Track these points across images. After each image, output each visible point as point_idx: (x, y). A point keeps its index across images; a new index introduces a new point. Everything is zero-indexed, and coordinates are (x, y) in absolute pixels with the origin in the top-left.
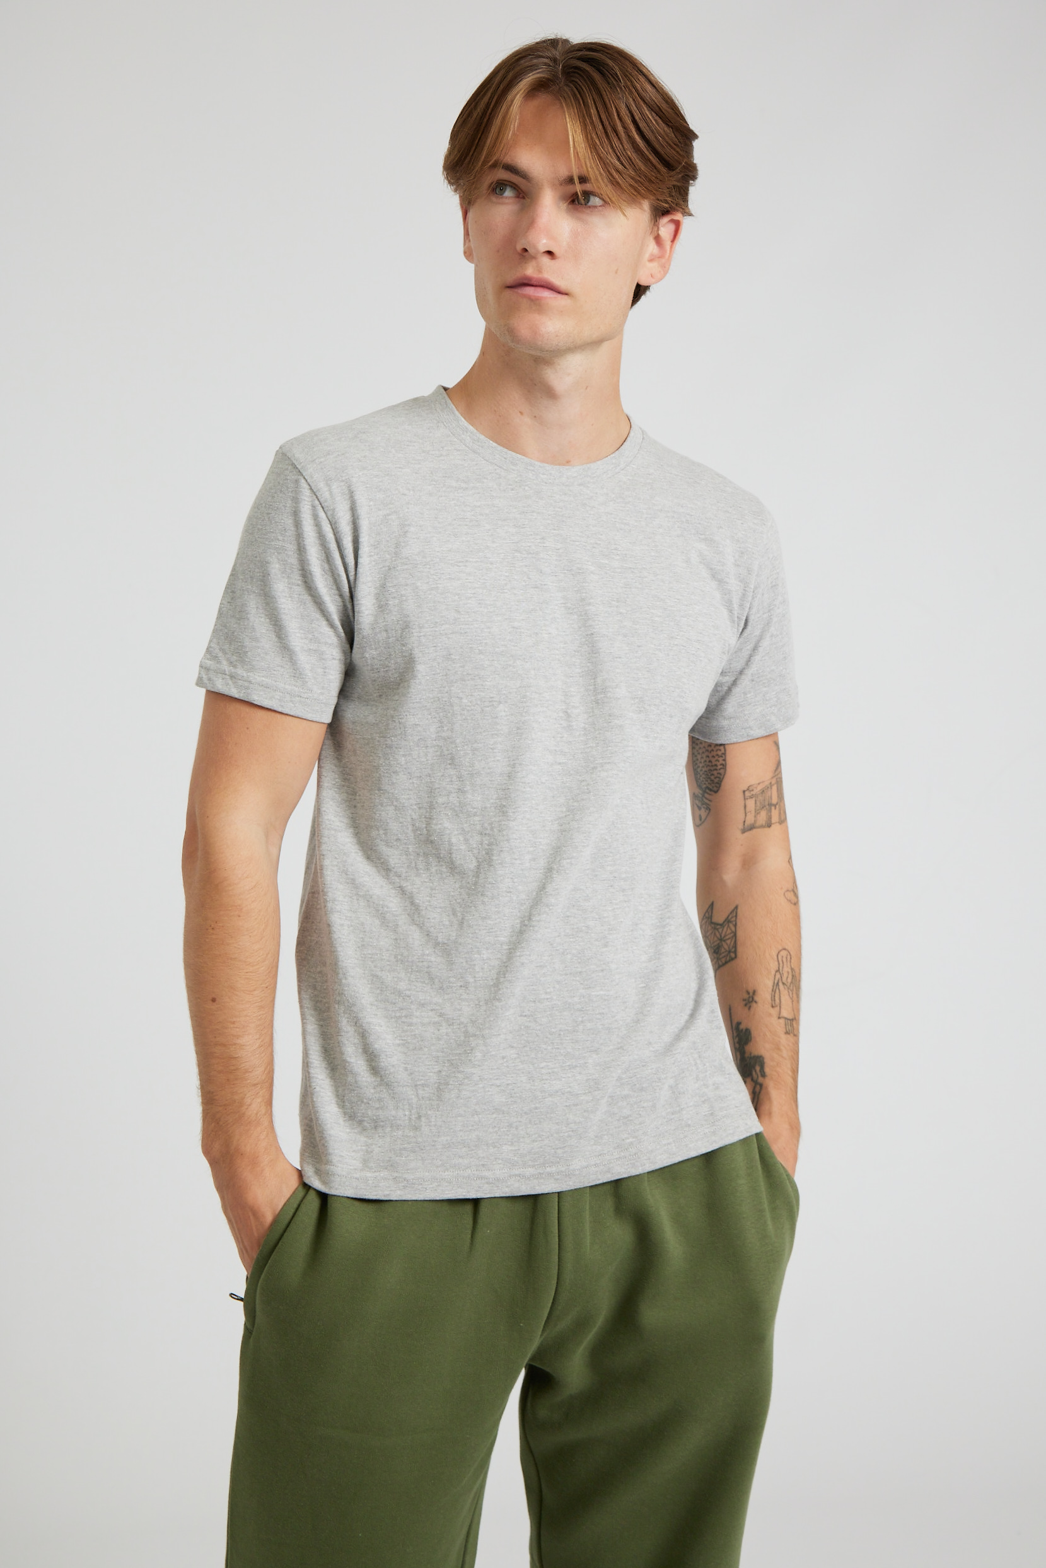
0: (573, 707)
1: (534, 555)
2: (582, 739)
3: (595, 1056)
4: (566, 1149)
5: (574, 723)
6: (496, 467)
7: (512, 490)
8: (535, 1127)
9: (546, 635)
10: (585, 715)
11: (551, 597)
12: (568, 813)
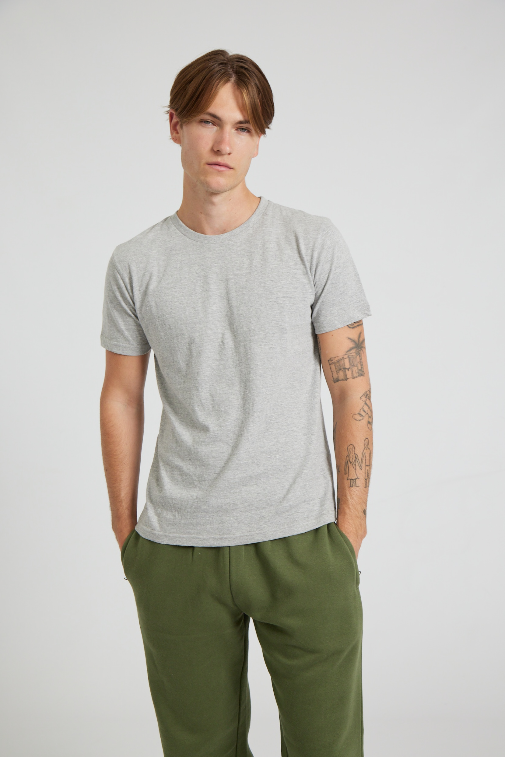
0: (226, 339)
1: (205, 277)
2: (230, 352)
3: (245, 487)
4: (233, 528)
5: (226, 346)
6: (193, 241)
7: (198, 250)
8: (220, 518)
9: (211, 311)
10: (231, 342)
11: (213, 293)
12: (227, 386)
